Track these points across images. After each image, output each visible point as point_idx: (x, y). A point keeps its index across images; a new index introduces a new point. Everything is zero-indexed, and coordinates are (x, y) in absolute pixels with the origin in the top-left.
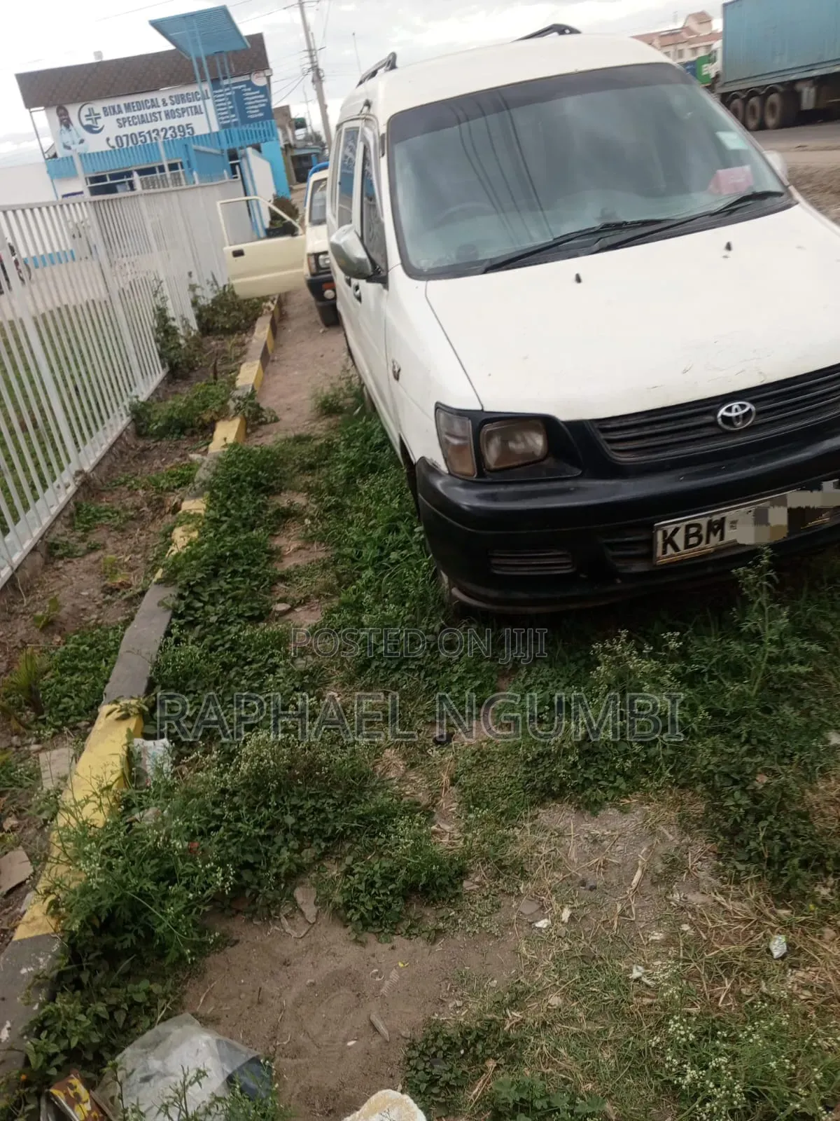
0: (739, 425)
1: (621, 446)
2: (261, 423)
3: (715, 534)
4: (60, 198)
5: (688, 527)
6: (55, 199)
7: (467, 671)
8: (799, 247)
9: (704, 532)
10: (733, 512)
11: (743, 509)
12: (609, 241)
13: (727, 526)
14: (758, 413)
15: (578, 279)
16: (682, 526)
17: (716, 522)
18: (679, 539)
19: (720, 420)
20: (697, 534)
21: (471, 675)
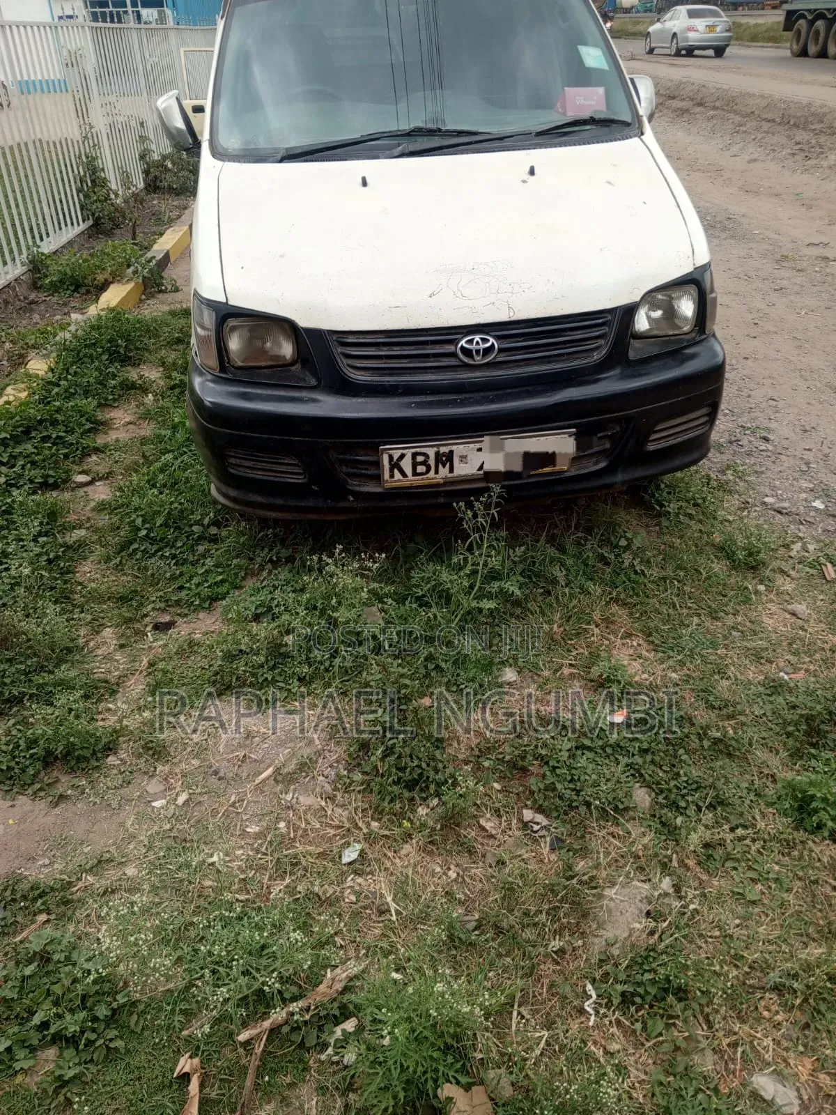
0: (479, 360)
1: (359, 363)
2: (160, 291)
3: (444, 467)
4: (56, 19)
5: (414, 455)
6: (50, 20)
7: (217, 566)
8: (609, 183)
9: (432, 462)
10: (461, 446)
11: (472, 445)
12: (412, 148)
13: (456, 460)
14: (501, 350)
15: (365, 183)
16: (409, 453)
17: (444, 455)
18: (406, 465)
19: (458, 350)
20: (424, 463)
21: (220, 570)
